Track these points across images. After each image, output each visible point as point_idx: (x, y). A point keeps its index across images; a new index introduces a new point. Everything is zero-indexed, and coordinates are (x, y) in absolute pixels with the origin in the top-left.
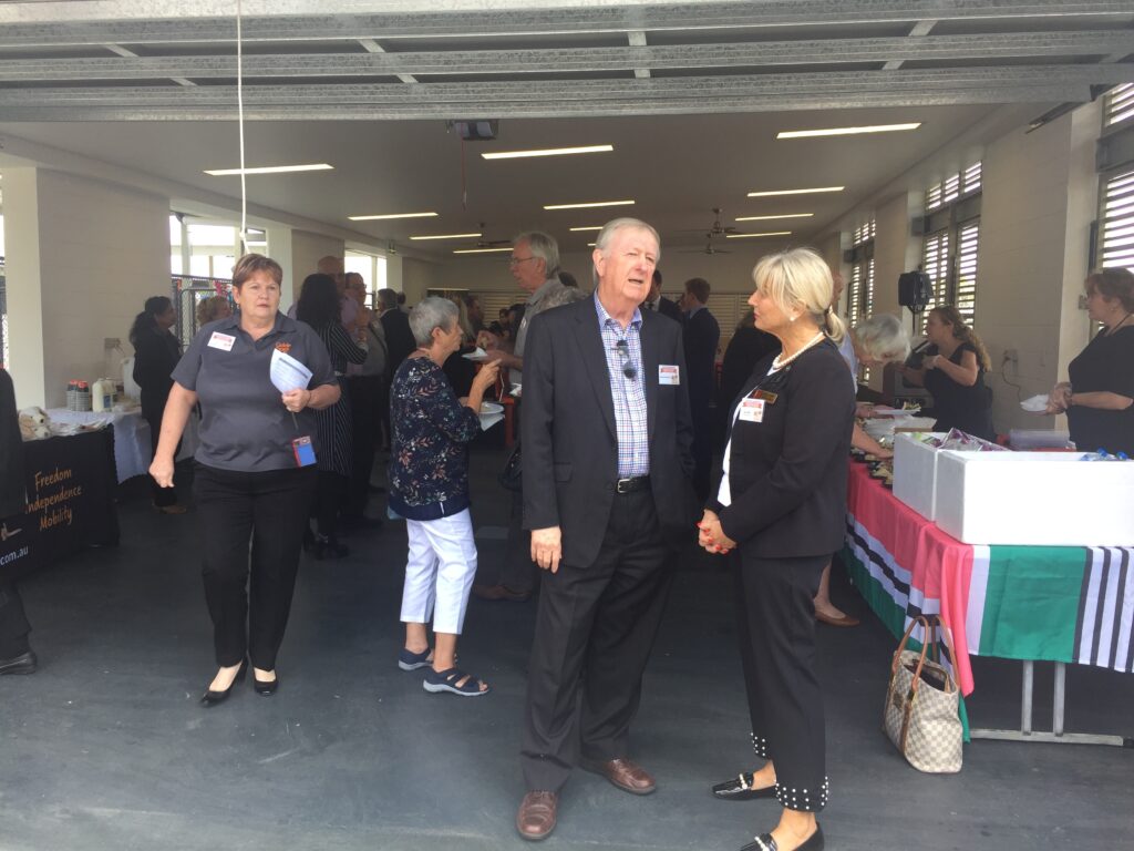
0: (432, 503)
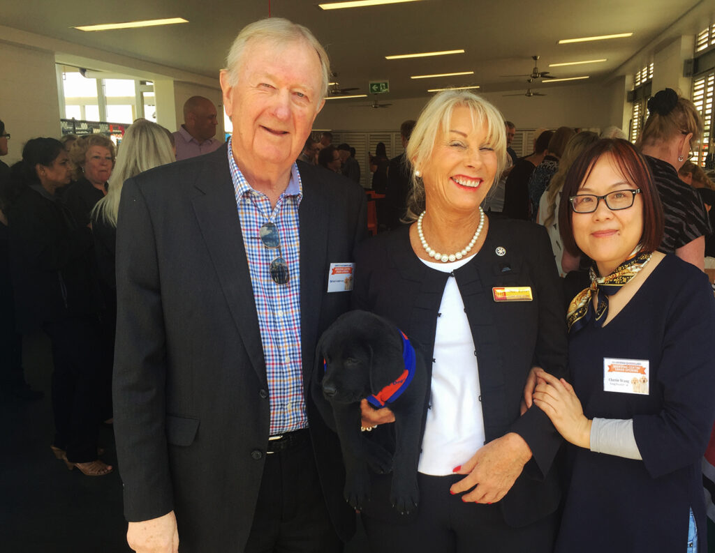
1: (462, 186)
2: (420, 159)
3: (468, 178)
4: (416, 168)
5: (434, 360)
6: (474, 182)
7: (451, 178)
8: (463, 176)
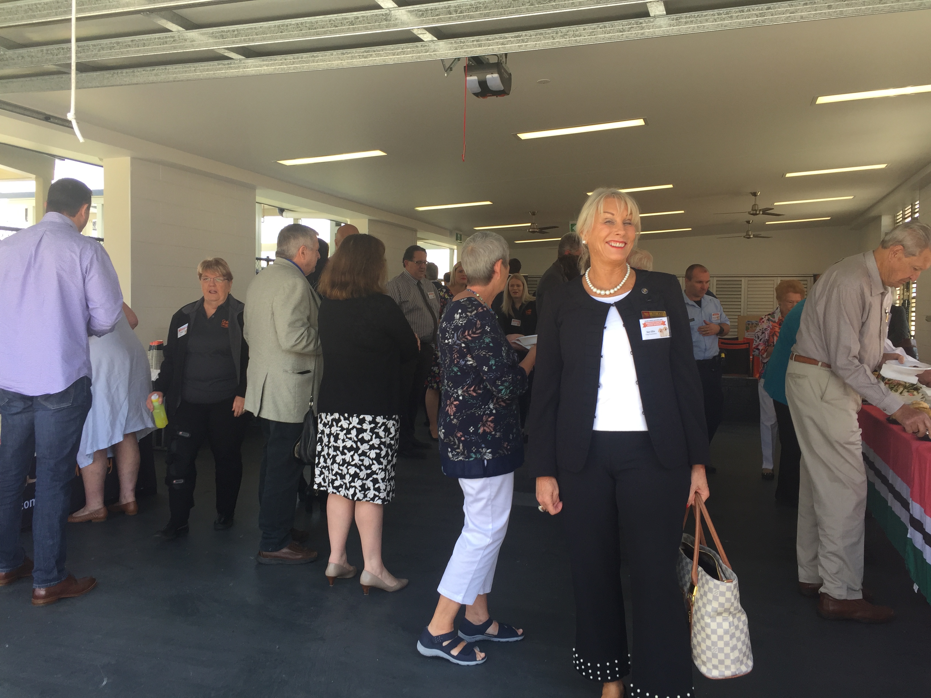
0: (476, 458)
1: (613, 247)
2: (585, 232)
3: (617, 241)
4: (583, 238)
5: (602, 357)
6: (621, 244)
7: (607, 242)
8: (614, 241)
